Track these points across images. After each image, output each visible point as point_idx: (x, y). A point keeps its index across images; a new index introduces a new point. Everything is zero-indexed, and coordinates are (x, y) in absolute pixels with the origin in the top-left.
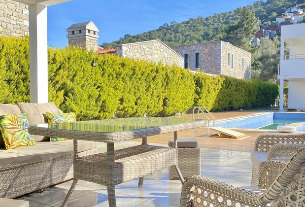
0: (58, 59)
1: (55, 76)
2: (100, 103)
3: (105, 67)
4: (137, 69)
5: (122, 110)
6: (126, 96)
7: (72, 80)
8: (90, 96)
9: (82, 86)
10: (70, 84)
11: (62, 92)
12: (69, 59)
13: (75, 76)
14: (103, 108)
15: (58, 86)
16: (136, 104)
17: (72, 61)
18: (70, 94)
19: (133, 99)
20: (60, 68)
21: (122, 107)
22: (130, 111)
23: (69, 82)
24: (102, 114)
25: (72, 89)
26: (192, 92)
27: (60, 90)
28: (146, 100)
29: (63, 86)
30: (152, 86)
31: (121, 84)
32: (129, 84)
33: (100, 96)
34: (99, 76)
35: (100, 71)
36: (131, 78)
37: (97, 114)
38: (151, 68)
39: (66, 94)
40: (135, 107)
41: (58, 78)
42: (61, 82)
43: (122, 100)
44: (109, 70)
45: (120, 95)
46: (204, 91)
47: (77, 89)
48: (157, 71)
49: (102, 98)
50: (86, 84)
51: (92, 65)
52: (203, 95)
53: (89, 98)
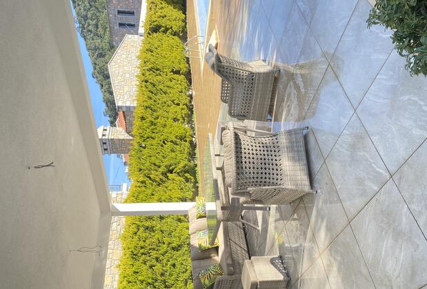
0: (141, 179)
1: (156, 181)
2: (178, 141)
3: (146, 136)
4: (145, 104)
5: (184, 119)
6: (171, 116)
7: (159, 167)
8: (172, 151)
9: (164, 157)
10: (162, 169)
11: (169, 175)
12: (141, 170)
13: (155, 165)
14: (182, 138)
15: (164, 179)
16: (178, 104)
17: (142, 167)
18: (171, 168)
19: (173, 108)
20: (150, 178)
21: (181, 120)
22: (186, 111)
23: (161, 170)
24: (188, 139)
25: (166, 166)
26: (165, 37)
27: (167, 177)
28: (174, 94)
29: (164, 174)
30: (161, 87)
31: (161, 121)
32: (160, 112)
33: (172, 142)
34: (154, 142)
35: (150, 141)
36: (155, 111)
37: (187, 144)
38: (144, 89)
39: (171, 172)
40: (181, 106)
41: (158, 179)
42: (161, 177)
43: (175, 120)
44: (148, 133)
45: (170, 122)
46: (164, 22)
47: (166, 162)
48: (146, 81)
49: (174, 139)
50: (161, 154)
51: (145, 148)
52: (169, 24)
53: (174, 152)
